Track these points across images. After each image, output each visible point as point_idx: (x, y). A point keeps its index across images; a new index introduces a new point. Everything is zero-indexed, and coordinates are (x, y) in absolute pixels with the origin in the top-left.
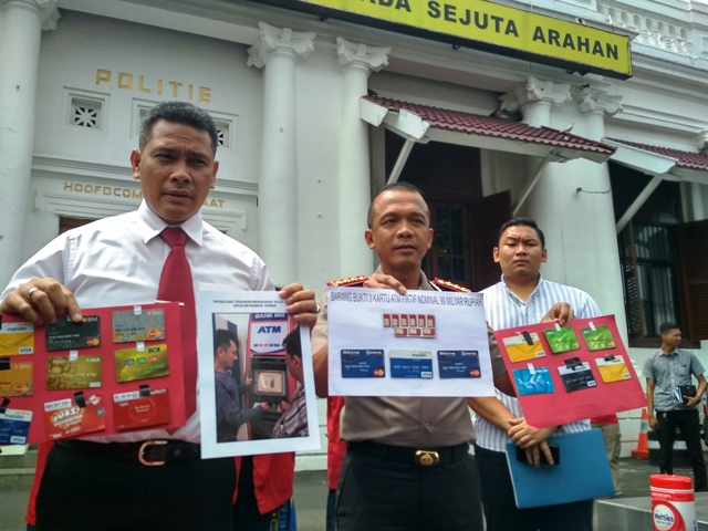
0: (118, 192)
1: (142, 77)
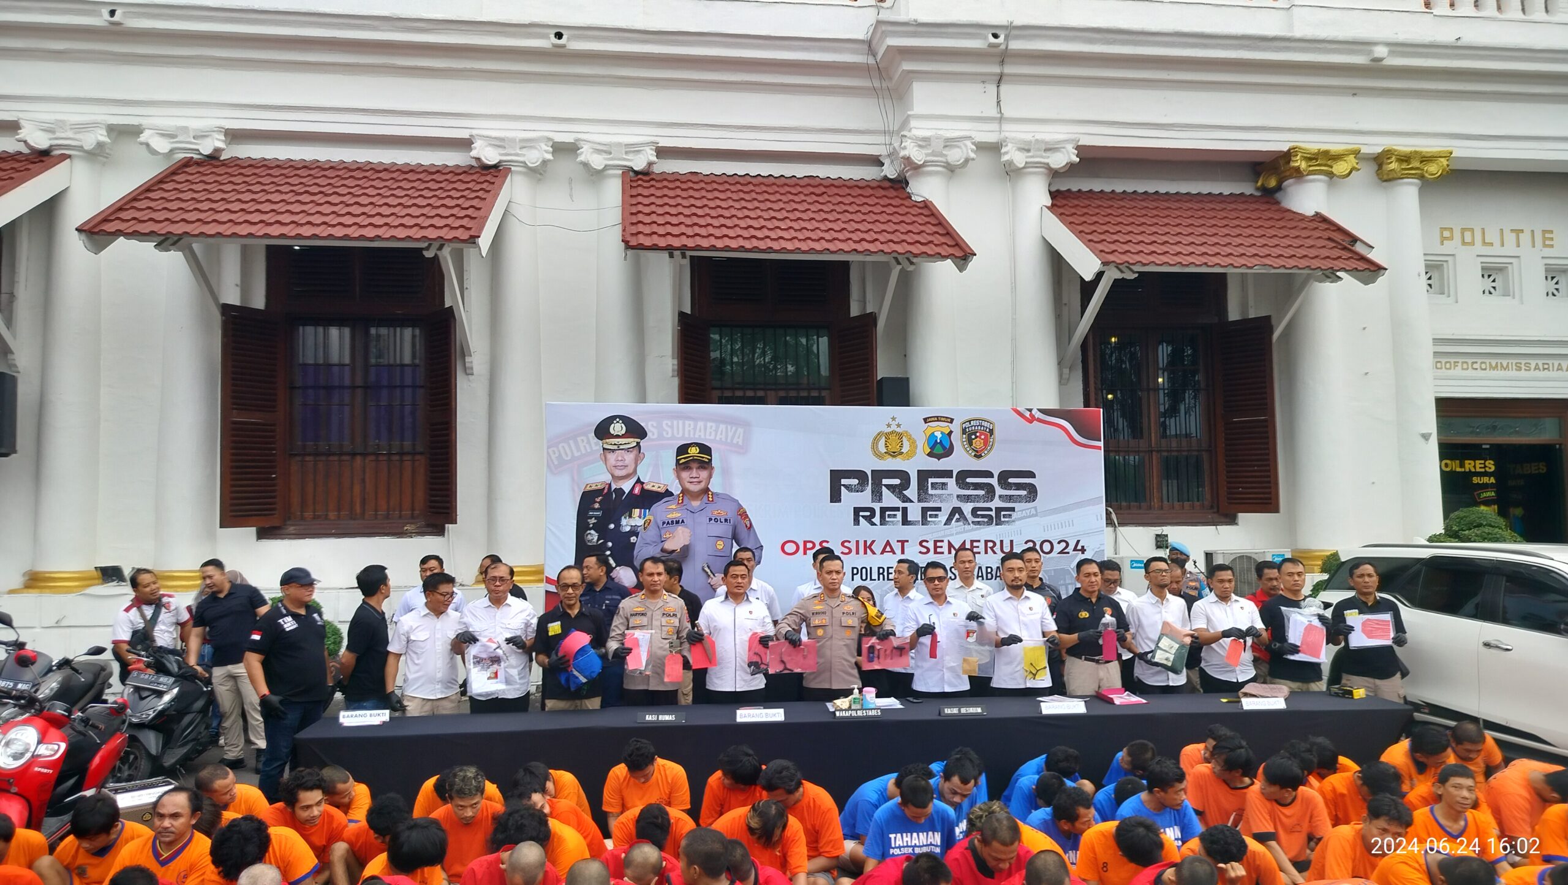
0: (1475, 366)
1: (1483, 229)
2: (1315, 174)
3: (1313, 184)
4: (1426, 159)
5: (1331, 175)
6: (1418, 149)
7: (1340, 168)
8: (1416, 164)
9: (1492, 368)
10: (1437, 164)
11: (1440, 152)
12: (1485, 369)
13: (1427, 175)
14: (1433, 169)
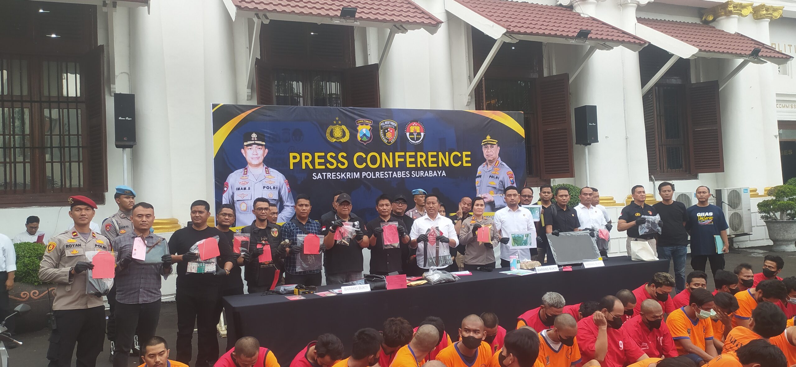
1: (779, 44)
2: (735, 14)
3: (734, 19)
4: (775, 10)
5: (741, 15)
6: (772, 5)
7: (744, 12)
8: (770, 12)
9: (784, 107)
10: (778, 12)
11: (780, 7)
12: (781, 108)
13: (774, 17)
14: (777, 15)
